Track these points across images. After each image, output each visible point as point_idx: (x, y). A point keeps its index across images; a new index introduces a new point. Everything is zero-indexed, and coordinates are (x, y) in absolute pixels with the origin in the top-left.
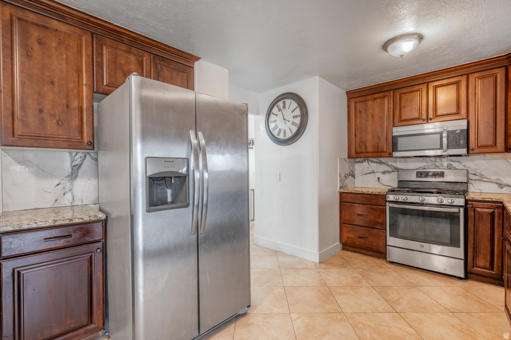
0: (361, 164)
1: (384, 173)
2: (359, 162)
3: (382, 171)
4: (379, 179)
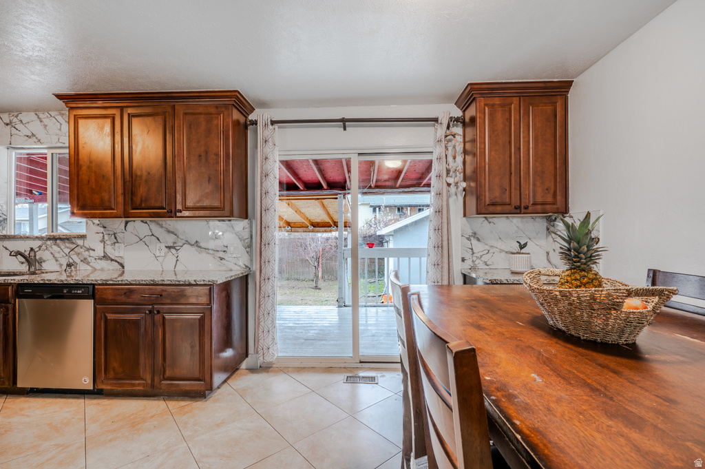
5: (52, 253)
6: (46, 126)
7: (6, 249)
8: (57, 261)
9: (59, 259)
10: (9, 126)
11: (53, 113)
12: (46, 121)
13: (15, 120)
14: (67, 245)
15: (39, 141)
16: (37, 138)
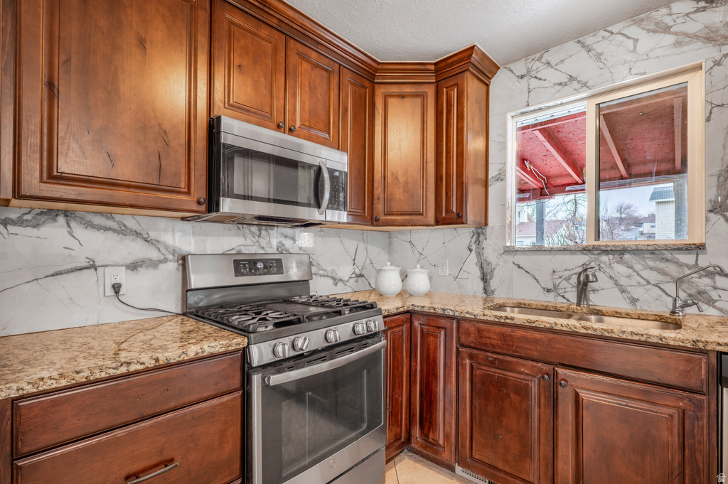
0: (29, 231)
1: (133, 267)
2: (20, 222)
3: (129, 261)
4: (117, 292)
5: (611, 277)
6: (599, 56)
7: (519, 267)
8: (623, 291)
9: (629, 289)
10: (525, 79)
11: (615, 28)
12: (598, 48)
13: (537, 64)
14: (651, 263)
15: (585, 85)
16: (579, 82)
